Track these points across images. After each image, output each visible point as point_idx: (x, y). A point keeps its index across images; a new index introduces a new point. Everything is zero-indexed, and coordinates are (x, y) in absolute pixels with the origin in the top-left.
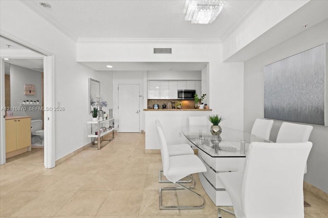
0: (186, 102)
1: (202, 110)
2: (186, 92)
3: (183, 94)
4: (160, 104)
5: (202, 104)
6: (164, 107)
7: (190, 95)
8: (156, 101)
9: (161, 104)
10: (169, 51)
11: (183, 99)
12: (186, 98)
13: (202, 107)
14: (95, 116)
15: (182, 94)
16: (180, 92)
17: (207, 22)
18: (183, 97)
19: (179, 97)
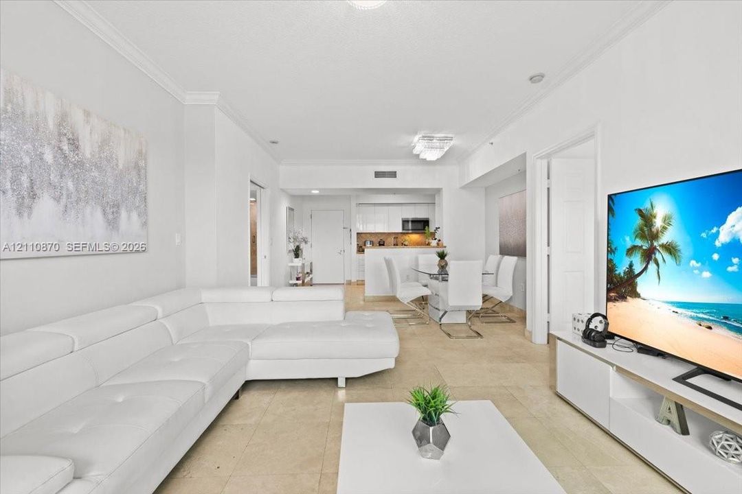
0: (415, 237)
1: (434, 247)
2: (415, 221)
3: (410, 224)
4: (373, 239)
5: (435, 239)
6: (382, 244)
7: (421, 225)
8: (368, 235)
9: (376, 240)
10: (393, 175)
11: (410, 231)
12: (415, 231)
13: (434, 243)
14: (297, 256)
15: (408, 226)
16: (405, 222)
17: (435, 159)
18: (410, 228)
19: (403, 229)
